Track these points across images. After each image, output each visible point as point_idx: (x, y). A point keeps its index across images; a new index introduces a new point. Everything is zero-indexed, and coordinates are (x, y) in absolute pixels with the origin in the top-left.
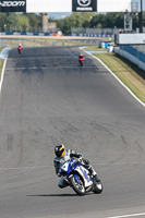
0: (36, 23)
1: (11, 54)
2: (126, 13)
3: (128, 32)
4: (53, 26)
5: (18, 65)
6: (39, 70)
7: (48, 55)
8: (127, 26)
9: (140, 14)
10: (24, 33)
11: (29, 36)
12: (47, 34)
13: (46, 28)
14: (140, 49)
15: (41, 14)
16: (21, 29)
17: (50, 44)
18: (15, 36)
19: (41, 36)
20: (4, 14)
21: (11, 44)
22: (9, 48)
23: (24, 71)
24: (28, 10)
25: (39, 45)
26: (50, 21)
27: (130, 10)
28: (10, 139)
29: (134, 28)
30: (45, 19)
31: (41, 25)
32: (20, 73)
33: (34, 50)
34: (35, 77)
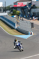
2: (1, 7)
3: (2, 12)
8: (2, 11)
9: (5, 7)
14: (5, 17)
27: (2, 7)
29: (4, 11)
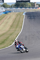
0: (33, 5)
1: (26, 14)
4: (38, 6)
5: (28, 17)
6: (34, 18)
7: (36, 14)
10: (30, 8)
11: (31, 9)
12: (36, 8)
13: (36, 6)
15: (34, 3)
16: (29, 7)
17: (37, 11)
18: (27, 9)
19: (34, 9)
20: (24, 3)
21: (26, 11)
22: (26, 12)
23: (30, 18)
24: (31, 2)
25: (34, 11)
26: (37, 4)
28: (26, 37)
30: (36, 4)
31: (34, 6)
32: (29, 19)
33: (33, 12)
34: (33, 20)
